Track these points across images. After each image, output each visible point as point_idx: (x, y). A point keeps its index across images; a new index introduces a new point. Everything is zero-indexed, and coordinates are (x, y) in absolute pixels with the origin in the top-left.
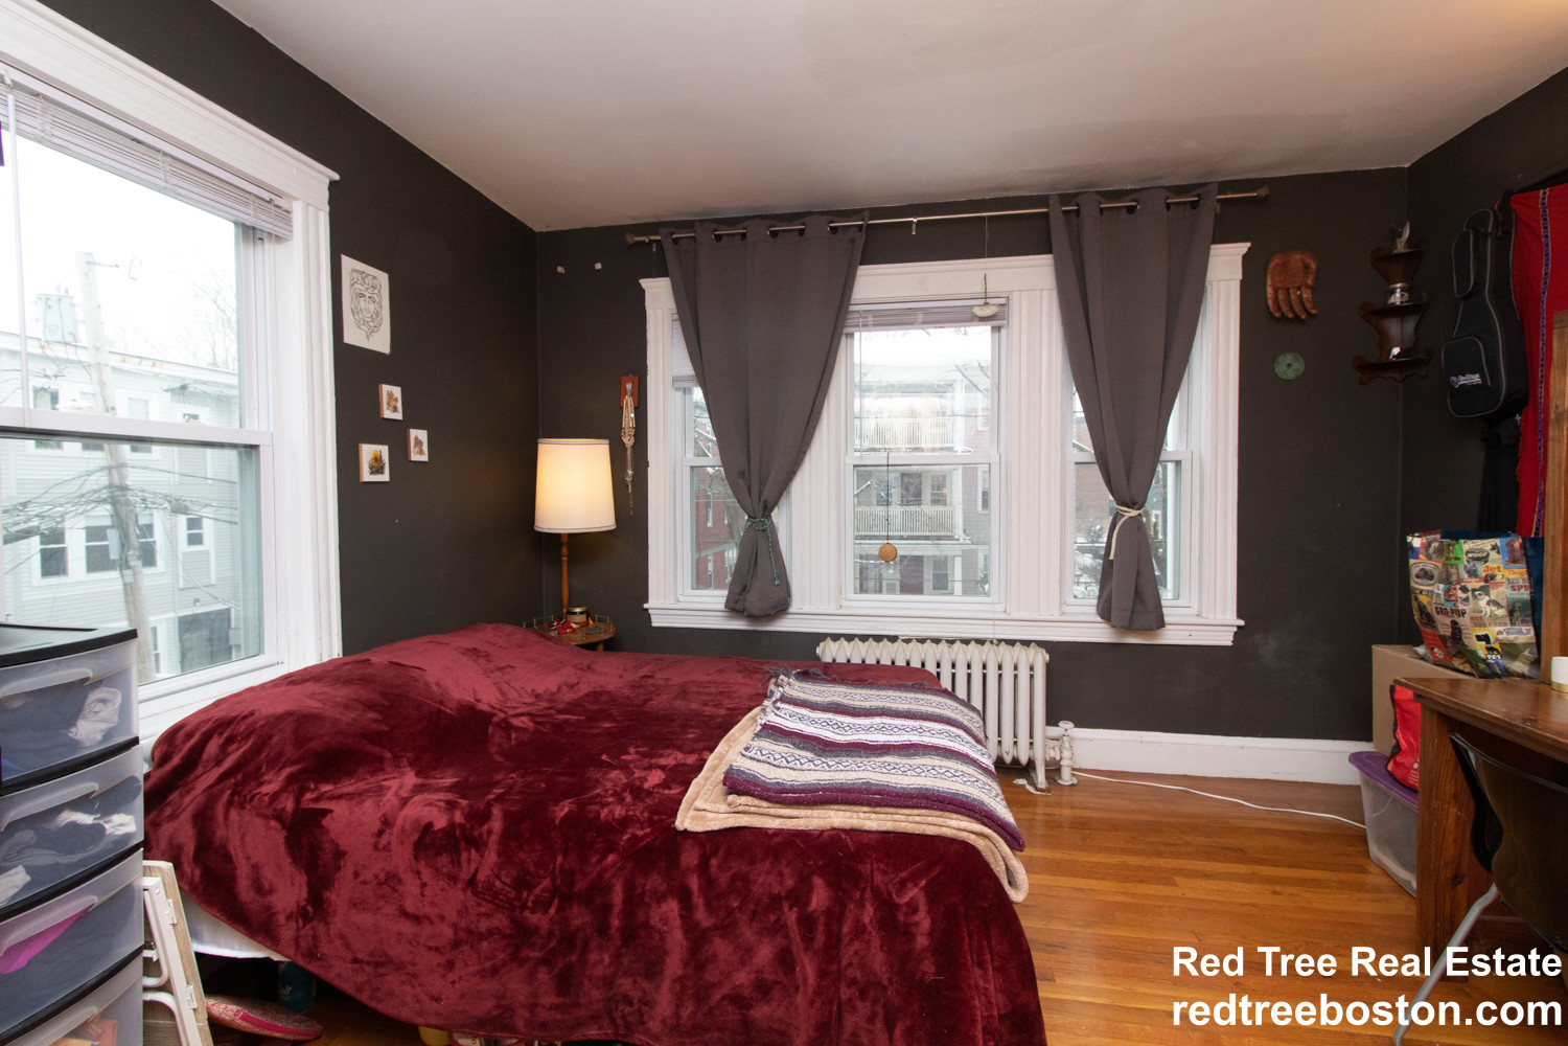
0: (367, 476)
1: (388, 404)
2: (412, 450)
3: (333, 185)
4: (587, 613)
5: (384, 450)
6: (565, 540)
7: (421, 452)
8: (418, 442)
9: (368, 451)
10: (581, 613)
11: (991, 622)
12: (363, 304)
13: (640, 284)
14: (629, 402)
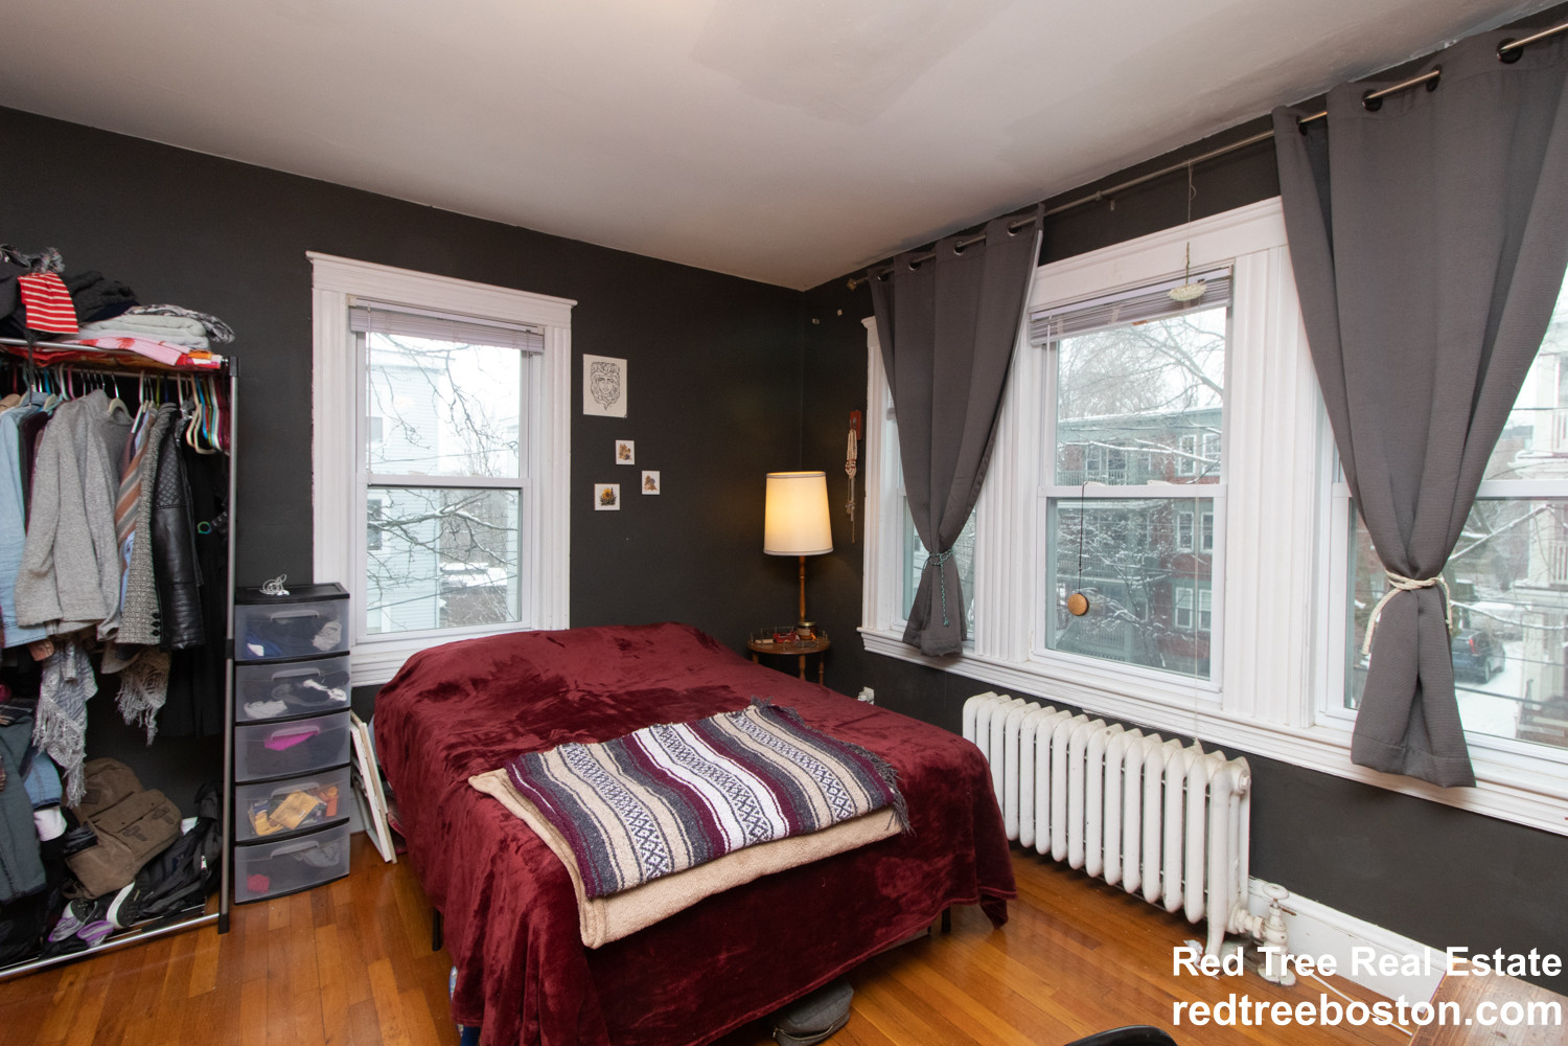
0: (598, 507)
1: (621, 454)
2: (643, 486)
3: (574, 310)
4: (813, 629)
5: (616, 488)
6: (802, 561)
7: (653, 488)
8: (650, 481)
9: (600, 490)
10: (809, 627)
12: (602, 385)
13: (862, 325)
14: (852, 436)
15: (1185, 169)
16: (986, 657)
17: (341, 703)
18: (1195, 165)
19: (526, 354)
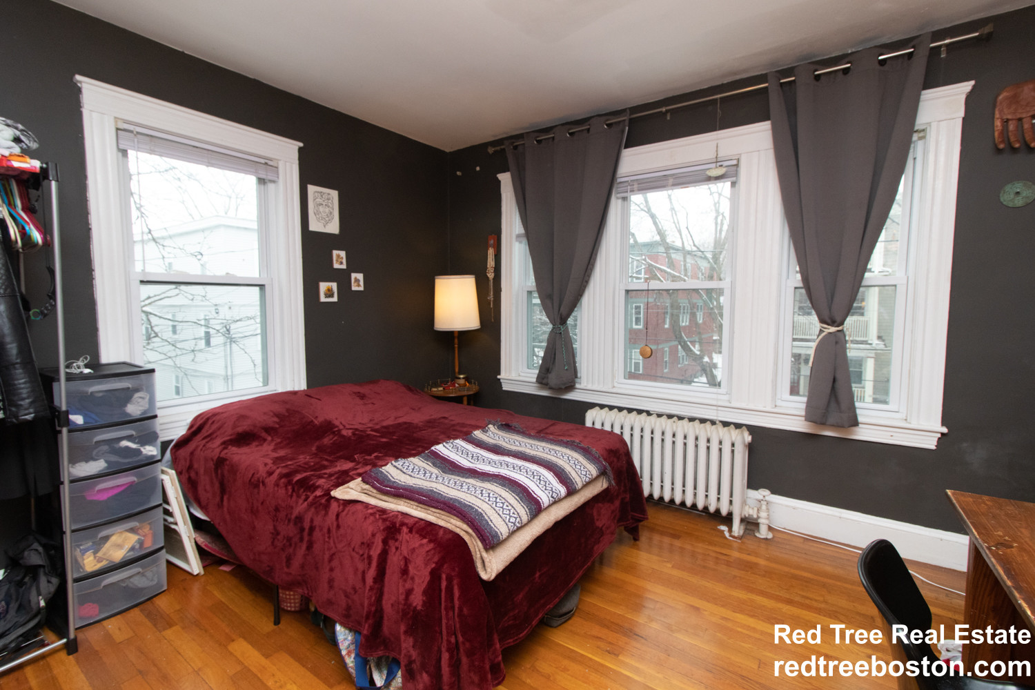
0: (323, 299)
1: (337, 261)
2: (353, 284)
3: (300, 150)
4: (466, 379)
5: (334, 286)
6: (456, 335)
7: (359, 285)
8: (357, 280)
9: (323, 286)
10: (463, 378)
11: (715, 408)
12: (321, 209)
13: (497, 178)
14: (491, 252)
15: (716, 99)
16: (589, 387)
17: (153, 456)
18: (721, 98)
19: (261, 181)
